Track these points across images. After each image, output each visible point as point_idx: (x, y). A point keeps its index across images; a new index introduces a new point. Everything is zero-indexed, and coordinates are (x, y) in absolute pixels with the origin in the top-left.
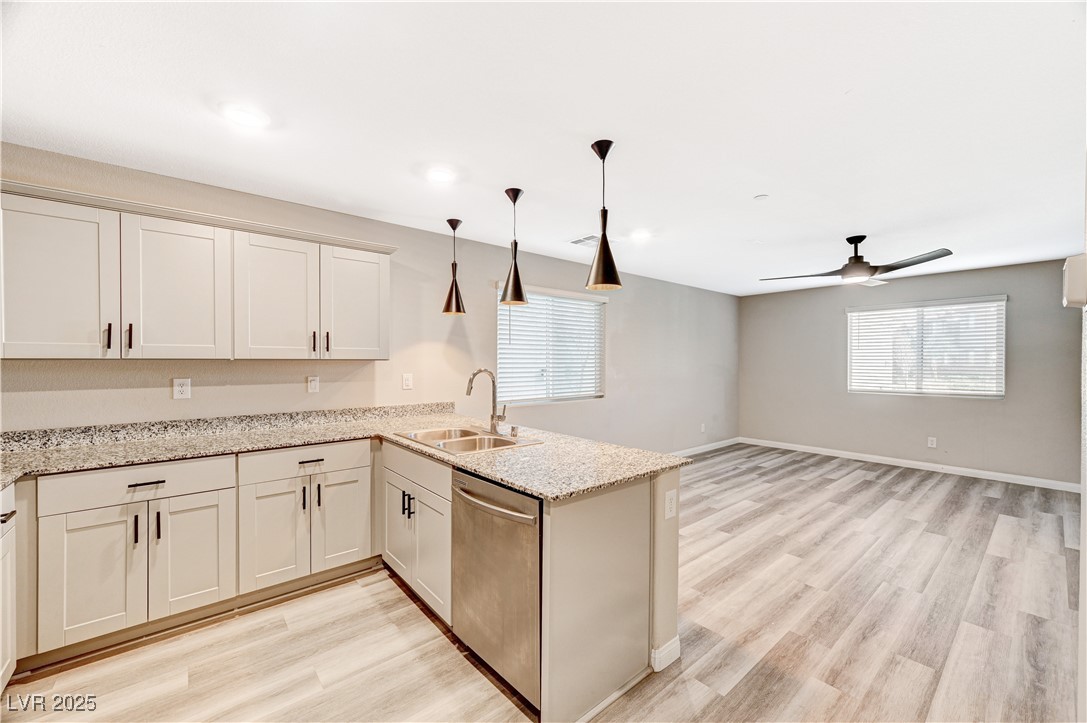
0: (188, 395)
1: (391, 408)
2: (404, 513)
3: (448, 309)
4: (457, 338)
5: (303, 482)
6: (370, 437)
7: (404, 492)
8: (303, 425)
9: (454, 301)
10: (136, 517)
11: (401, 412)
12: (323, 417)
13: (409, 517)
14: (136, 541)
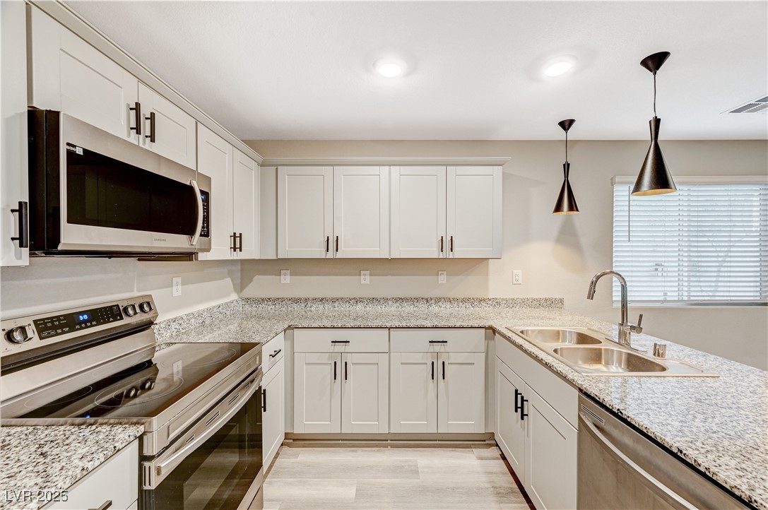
0: (368, 282)
1: (503, 299)
2: (516, 411)
3: (558, 208)
4: (567, 237)
5: (432, 357)
6: (485, 327)
7: (516, 391)
8: (435, 308)
9: (567, 200)
10: (335, 363)
11: (512, 303)
12: (449, 303)
13: (522, 418)
14: (335, 379)
